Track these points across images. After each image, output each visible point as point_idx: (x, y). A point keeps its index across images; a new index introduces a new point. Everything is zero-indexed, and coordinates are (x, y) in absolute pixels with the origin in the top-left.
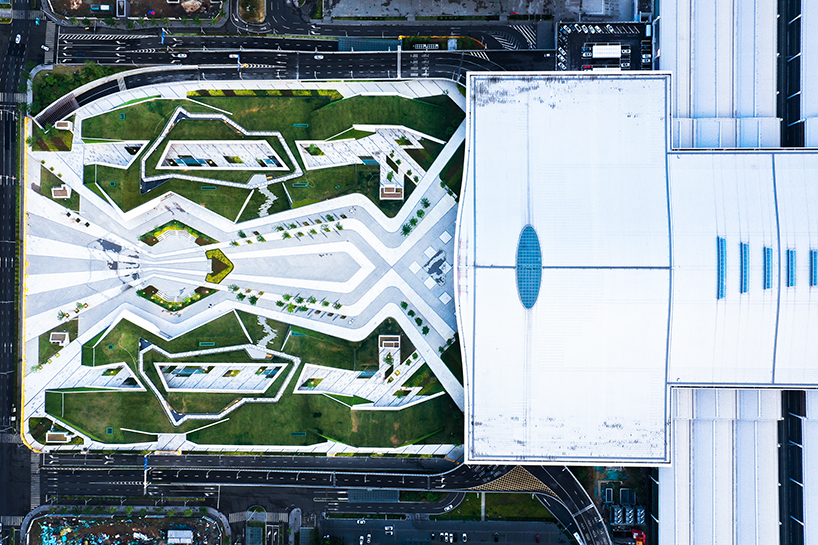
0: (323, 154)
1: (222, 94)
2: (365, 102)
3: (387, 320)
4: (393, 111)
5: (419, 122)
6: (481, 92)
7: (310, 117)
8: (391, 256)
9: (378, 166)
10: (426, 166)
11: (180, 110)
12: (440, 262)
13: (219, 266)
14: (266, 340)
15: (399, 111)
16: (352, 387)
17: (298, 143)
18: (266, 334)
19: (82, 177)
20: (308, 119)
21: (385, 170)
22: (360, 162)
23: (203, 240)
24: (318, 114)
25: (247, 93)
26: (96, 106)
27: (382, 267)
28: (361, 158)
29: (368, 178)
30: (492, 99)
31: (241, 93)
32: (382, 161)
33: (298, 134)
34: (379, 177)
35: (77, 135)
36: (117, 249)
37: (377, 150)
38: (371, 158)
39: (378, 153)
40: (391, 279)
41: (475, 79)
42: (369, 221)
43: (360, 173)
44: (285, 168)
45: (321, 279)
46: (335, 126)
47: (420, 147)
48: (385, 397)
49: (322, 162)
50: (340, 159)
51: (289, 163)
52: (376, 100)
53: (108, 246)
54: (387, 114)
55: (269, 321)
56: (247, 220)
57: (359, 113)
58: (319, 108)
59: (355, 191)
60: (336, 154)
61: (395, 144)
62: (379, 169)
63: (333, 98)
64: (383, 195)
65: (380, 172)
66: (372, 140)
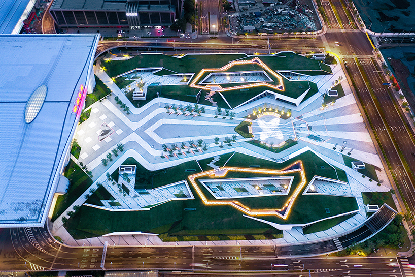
1: (255, 236)
3: (140, 107)
4: (118, 221)
6: (35, 210)
7: (183, 215)
8: (134, 137)
9: (136, 188)
10: (101, 188)
11: (285, 217)
12: (102, 135)
13: (243, 129)
14: (211, 94)
16: (163, 80)
17: (193, 198)
18: (211, 97)
19: (348, 176)
21: (131, 185)
22: (149, 191)
23: (256, 143)
24: (177, 217)
25: (235, 237)
26: (354, 225)
27: (141, 132)
28: (148, 193)
29: (144, 179)
30: (28, 205)
31: (239, 237)
32: (133, 192)
33: (192, 203)
34: (136, 181)
35: (360, 202)
36: (310, 137)
37: (135, 199)
38: (140, 193)
39: (135, 196)
40: (135, 126)
41: (37, 220)
42: (146, 155)
43: (149, 183)
44: (202, 182)
45: (179, 125)
47: (103, 202)
48: (145, 76)
51: (199, 184)
53: (316, 138)
55: (210, 104)
56: (228, 154)
59: (154, 172)
60: (166, 195)
61: (121, 203)
62: (135, 187)
63: (166, 235)
64: (134, 167)
65: (135, 184)
66: (138, 205)
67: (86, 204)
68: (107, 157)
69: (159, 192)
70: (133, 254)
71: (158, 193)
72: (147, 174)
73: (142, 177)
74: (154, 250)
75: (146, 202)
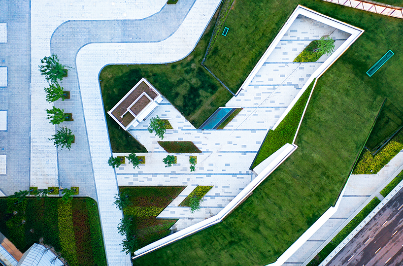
0: (299, 60)
2: (314, 201)
4: (256, 230)
5: (200, 252)
7: (377, 91)
9: (198, 124)
15: (248, 240)
17: (355, 33)
20: (377, 85)
22: (231, 104)
24: (371, 108)
28: (235, 112)
29: (193, 91)
33: (369, 45)
43: (214, 88)
46: (323, 116)
47: (165, 214)
49: (288, 47)
50: (264, 79)
52: (301, 222)
54: (262, 216)
57: (307, 175)
58: (379, 119)
59: (195, 53)
60: (278, 80)
61: (205, 182)
62: (193, 123)
63: (368, 157)
64: (144, 87)
65: (187, 119)
66: (245, 153)
67: (139, 253)
68: (55, 122)
69: (256, 86)
70: (359, 257)
71: (258, 91)
72: (187, 72)
73: (183, 90)
74: (389, 211)
75: (253, 130)
